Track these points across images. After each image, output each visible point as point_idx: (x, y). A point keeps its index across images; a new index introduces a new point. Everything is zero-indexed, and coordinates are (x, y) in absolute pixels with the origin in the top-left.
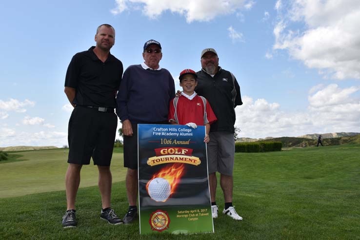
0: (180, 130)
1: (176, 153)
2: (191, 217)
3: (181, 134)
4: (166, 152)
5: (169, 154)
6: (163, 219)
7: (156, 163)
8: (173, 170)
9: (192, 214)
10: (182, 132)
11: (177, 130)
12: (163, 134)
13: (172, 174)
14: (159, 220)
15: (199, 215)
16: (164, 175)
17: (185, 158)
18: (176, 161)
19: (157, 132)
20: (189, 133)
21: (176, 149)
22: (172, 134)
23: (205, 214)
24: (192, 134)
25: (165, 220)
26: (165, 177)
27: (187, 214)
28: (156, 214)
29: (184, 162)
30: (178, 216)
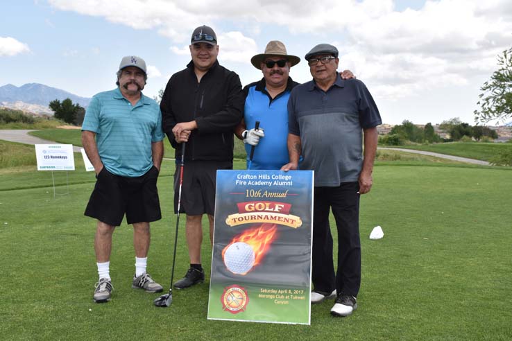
0: (274, 177)
1: (267, 209)
2: (279, 300)
3: (275, 183)
4: (253, 209)
5: (256, 211)
6: (240, 297)
7: (238, 223)
9: (281, 295)
10: (276, 181)
11: (271, 177)
12: (250, 183)
13: (259, 239)
14: (234, 299)
15: (290, 297)
16: (247, 238)
17: (279, 217)
18: (266, 221)
20: (287, 181)
21: (268, 204)
22: (262, 183)
23: (299, 298)
24: (291, 183)
25: (242, 299)
26: (249, 242)
27: (273, 294)
28: (231, 290)
29: (277, 222)
30: (260, 296)
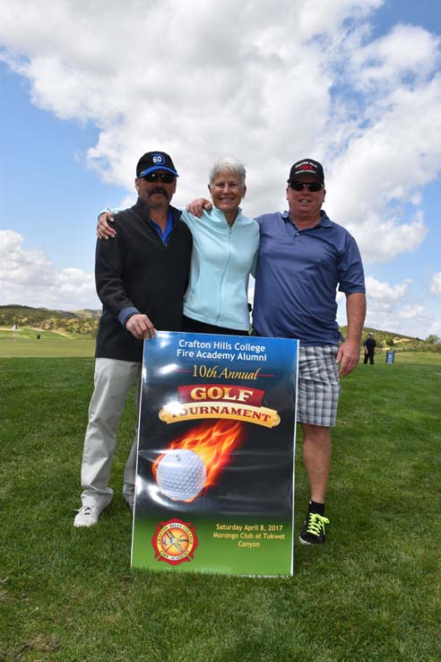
0: (238, 347)
1: (227, 397)
2: (245, 540)
3: (240, 357)
4: (204, 395)
5: (208, 399)
6: (182, 538)
7: (180, 418)
8: (216, 434)
9: (248, 533)
10: (242, 352)
11: (233, 346)
12: (199, 354)
13: (212, 444)
14: (174, 541)
15: (262, 536)
16: (194, 443)
17: (245, 411)
18: (224, 416)
19: (187, 349)
20: (259, 354)
21: (227, 390)
22: (219, 356)
23: (277, 537)
24: (264, 358)
25: (187, 541)
26: (195, 449)
27: (236, 532)
28: (168, 526)
29: (241, 418)
30: (216, 535)
